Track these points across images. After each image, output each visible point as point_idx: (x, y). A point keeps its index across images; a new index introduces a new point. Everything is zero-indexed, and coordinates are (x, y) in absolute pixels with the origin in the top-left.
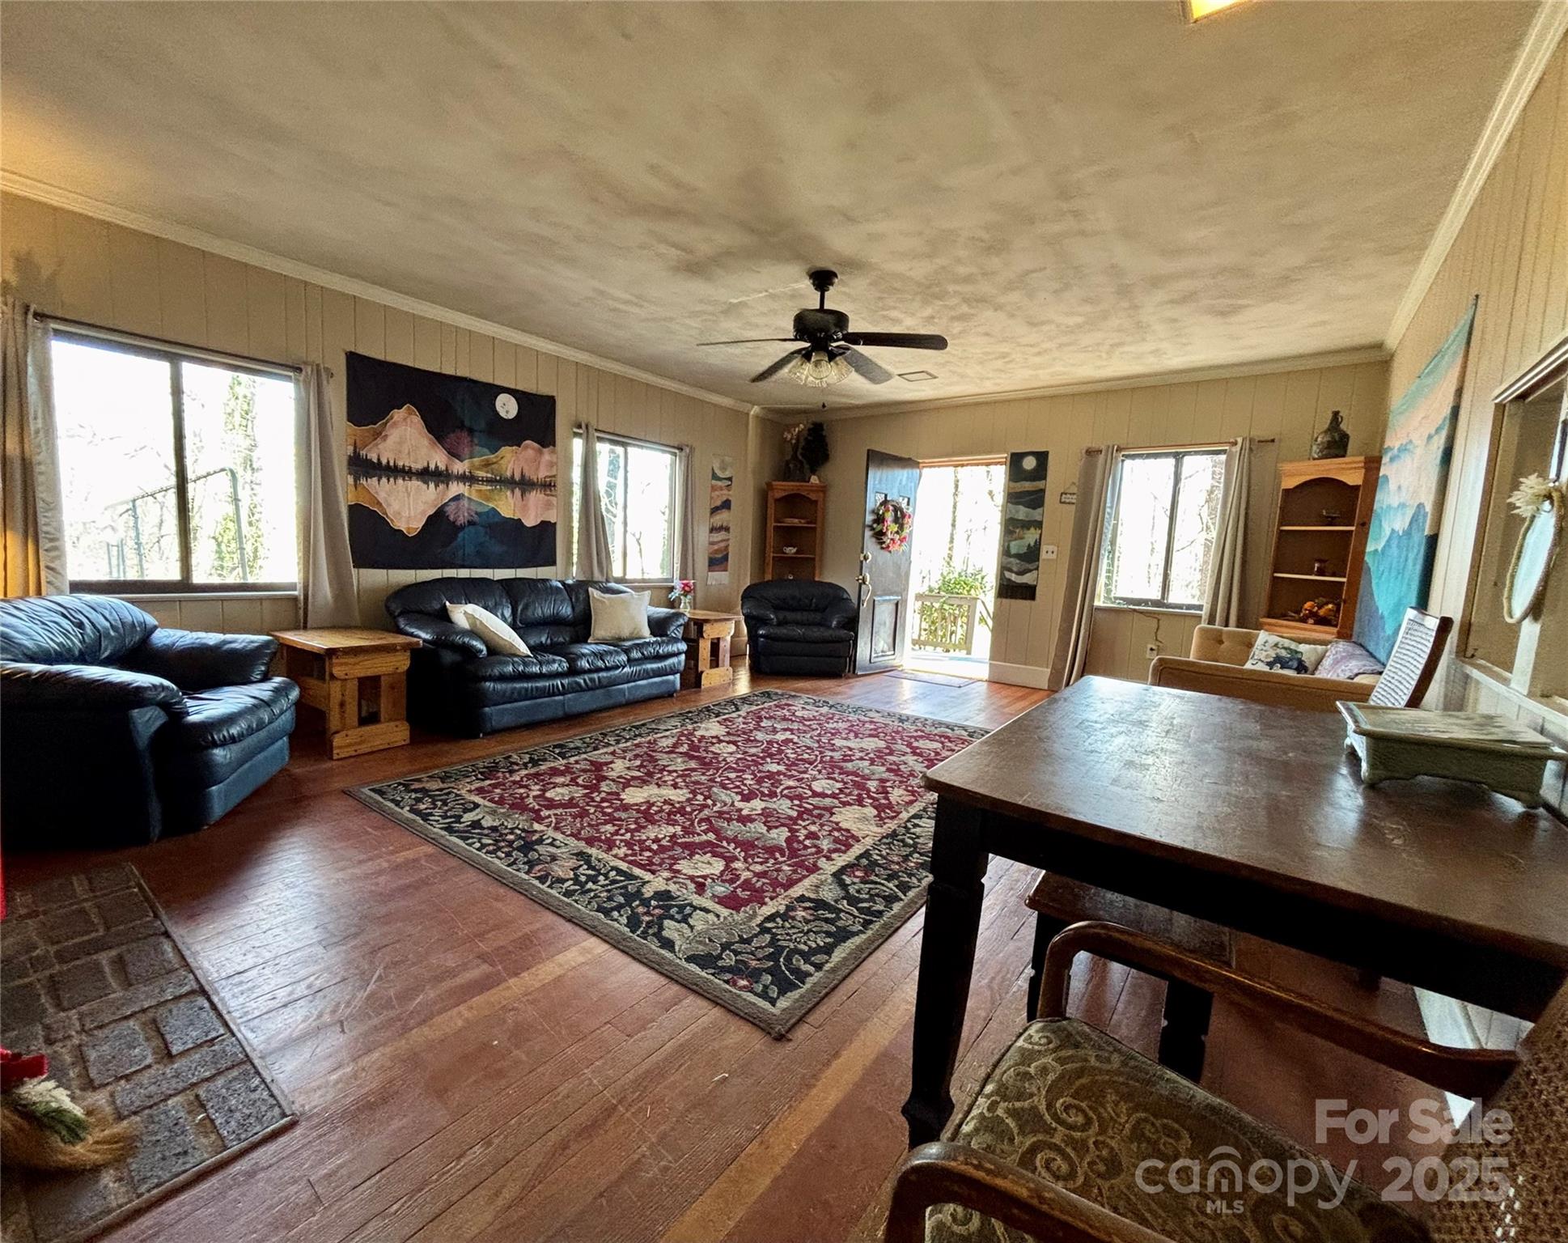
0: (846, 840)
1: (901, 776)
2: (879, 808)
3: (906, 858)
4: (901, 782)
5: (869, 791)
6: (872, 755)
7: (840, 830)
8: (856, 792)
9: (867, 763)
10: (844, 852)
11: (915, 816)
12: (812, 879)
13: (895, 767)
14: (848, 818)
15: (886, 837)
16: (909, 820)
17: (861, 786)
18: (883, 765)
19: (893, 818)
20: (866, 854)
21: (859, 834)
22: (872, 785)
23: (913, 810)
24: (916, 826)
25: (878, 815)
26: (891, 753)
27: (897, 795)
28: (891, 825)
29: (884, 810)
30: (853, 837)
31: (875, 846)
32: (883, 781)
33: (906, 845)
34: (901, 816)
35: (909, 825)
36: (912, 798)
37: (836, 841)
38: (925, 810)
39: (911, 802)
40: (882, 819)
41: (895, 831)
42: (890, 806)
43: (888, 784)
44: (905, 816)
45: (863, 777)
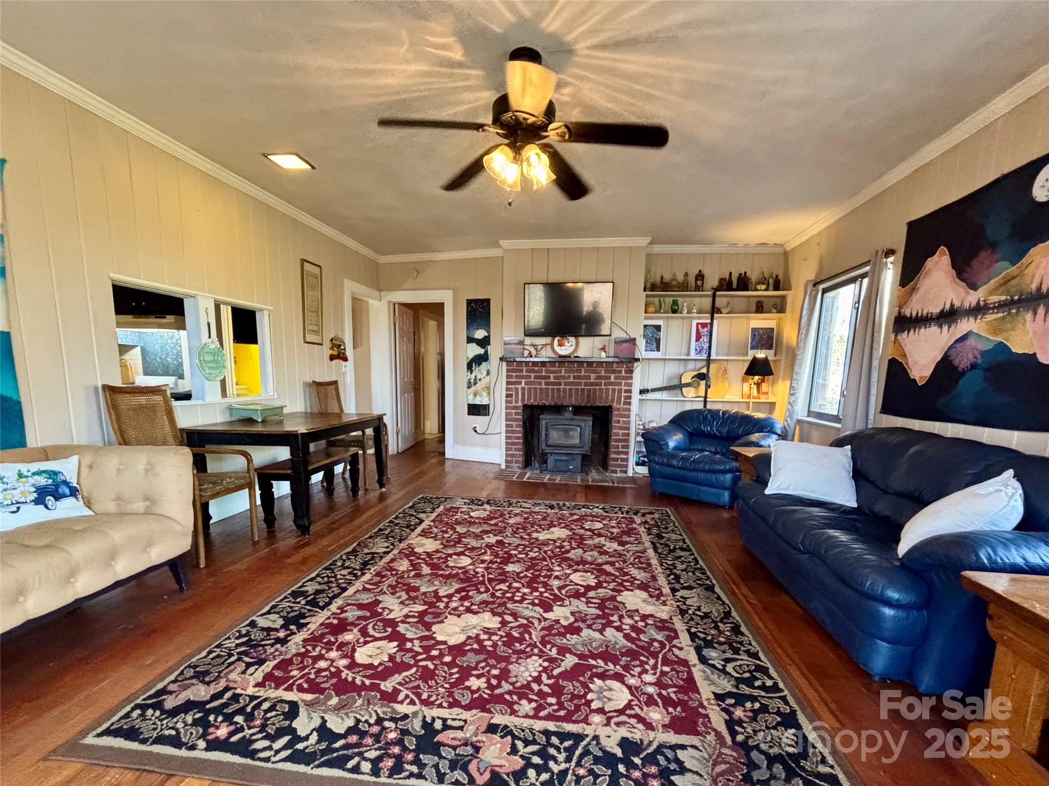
0: (425, 534)
1: (405, 585)
2: (413, 553)
3: (392, 531)
4: (402, 577)
5: (427, 565)
6: (442, 605)
7: (432, 537)
8: (435, 561)
9: (442, 593)
10: (424, 529)
11: (388, 553)
12: (432, 518)
13: (413, 594)
14: (430, 545)
15: (404, 539)
16: (392, 550)
17: (434, 566)
18: (424, 594)
19: (404, 549)
20: (413, 530)
21: (420, 538)
22: (426, 570)
23: (391, 556)
24: (387, 547)
25: (413, 549)
26: (422, 614)
27: (403, 565)
28: (403, 545)
29: (410, 553)
30: (423, 536)
31: (410, 534)
32: (418, 576)
33: (393, 537)
34: (398, 551)
35: (392, 547)
36: (392, 565)
37: (431, 533)
38: (382, 558)
39: (392, 561)
40: (410, 547)
41: (400, 543)
42: (407, 556)
43: (412, 574)
44: (396, 552)
45: (438, 576)
